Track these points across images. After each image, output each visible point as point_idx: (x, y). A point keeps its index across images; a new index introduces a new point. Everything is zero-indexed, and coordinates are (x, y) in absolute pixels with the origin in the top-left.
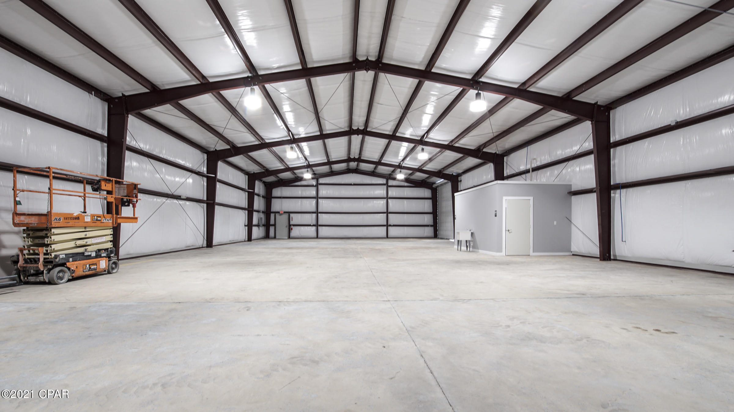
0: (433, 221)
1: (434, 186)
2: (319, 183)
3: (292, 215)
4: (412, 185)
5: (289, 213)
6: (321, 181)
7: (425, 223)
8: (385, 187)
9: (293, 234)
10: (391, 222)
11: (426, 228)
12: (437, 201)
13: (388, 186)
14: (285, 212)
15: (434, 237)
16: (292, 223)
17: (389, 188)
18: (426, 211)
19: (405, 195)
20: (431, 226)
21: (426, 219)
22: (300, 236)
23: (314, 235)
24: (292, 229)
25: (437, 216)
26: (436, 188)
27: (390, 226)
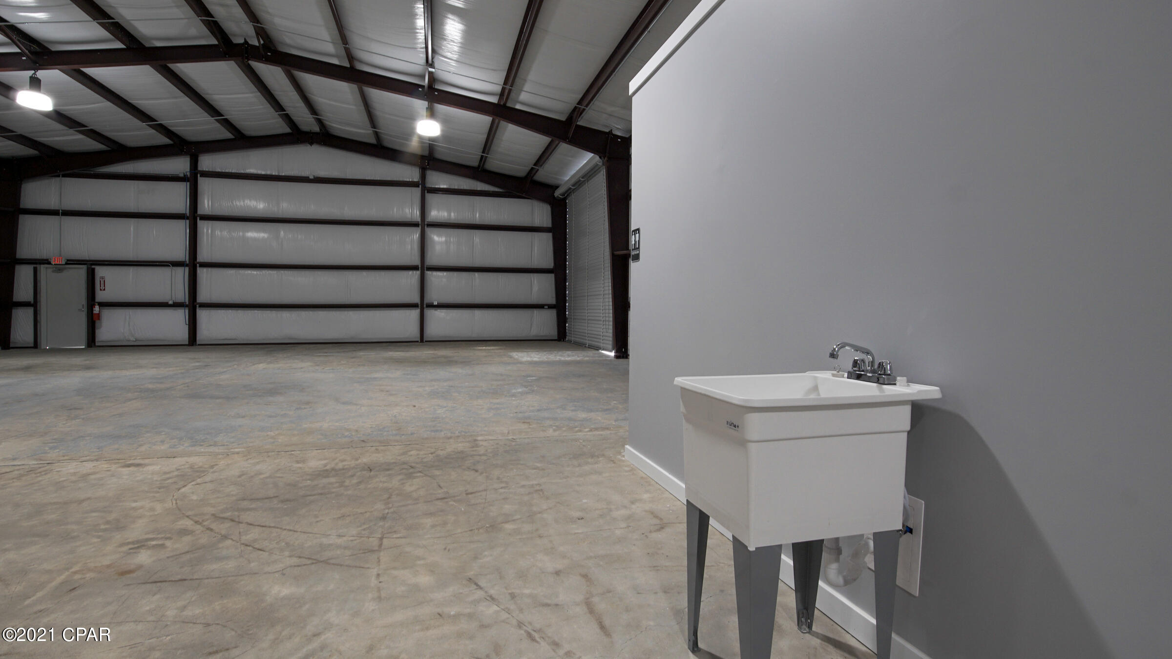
0: (554, 295)
1: (557, 193)
2: (200, 169)
3: (100, 271)
4: (496, 189)
5: (91, 266)
6: (207, 162)
7: (534, 299)
8: (417, 192)
9: (104, 333)
10: (433, 296)
11: (536, 312)
12: (566, 237)
13: (427, 191)
14: (70, 262)
15: (556, 338)
16: (101, 296)
17: (429, 197)
18: (536, 264)
19: (477, 217)
20: (550, 307)
21: (535, 288)
22: (132, 339)
23: (181, 333)
24: (99, 316)
25: (565, 280)
26: (564, 200)
27: (431, 306)
